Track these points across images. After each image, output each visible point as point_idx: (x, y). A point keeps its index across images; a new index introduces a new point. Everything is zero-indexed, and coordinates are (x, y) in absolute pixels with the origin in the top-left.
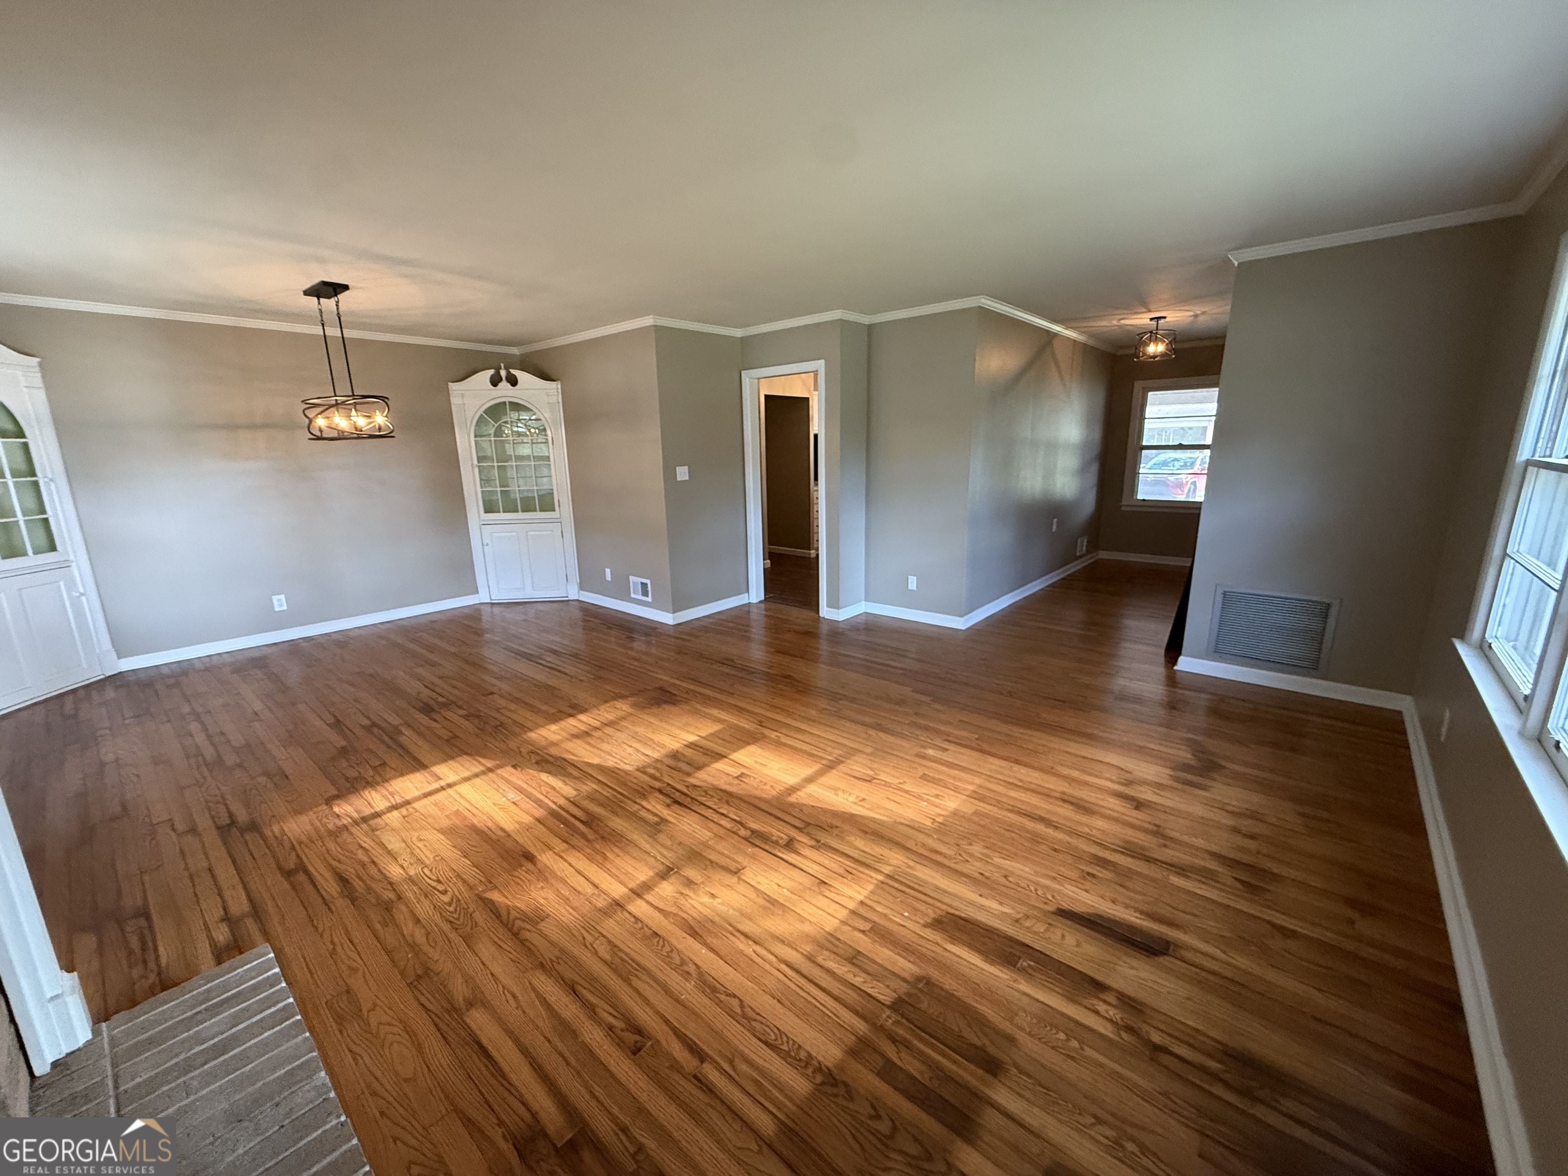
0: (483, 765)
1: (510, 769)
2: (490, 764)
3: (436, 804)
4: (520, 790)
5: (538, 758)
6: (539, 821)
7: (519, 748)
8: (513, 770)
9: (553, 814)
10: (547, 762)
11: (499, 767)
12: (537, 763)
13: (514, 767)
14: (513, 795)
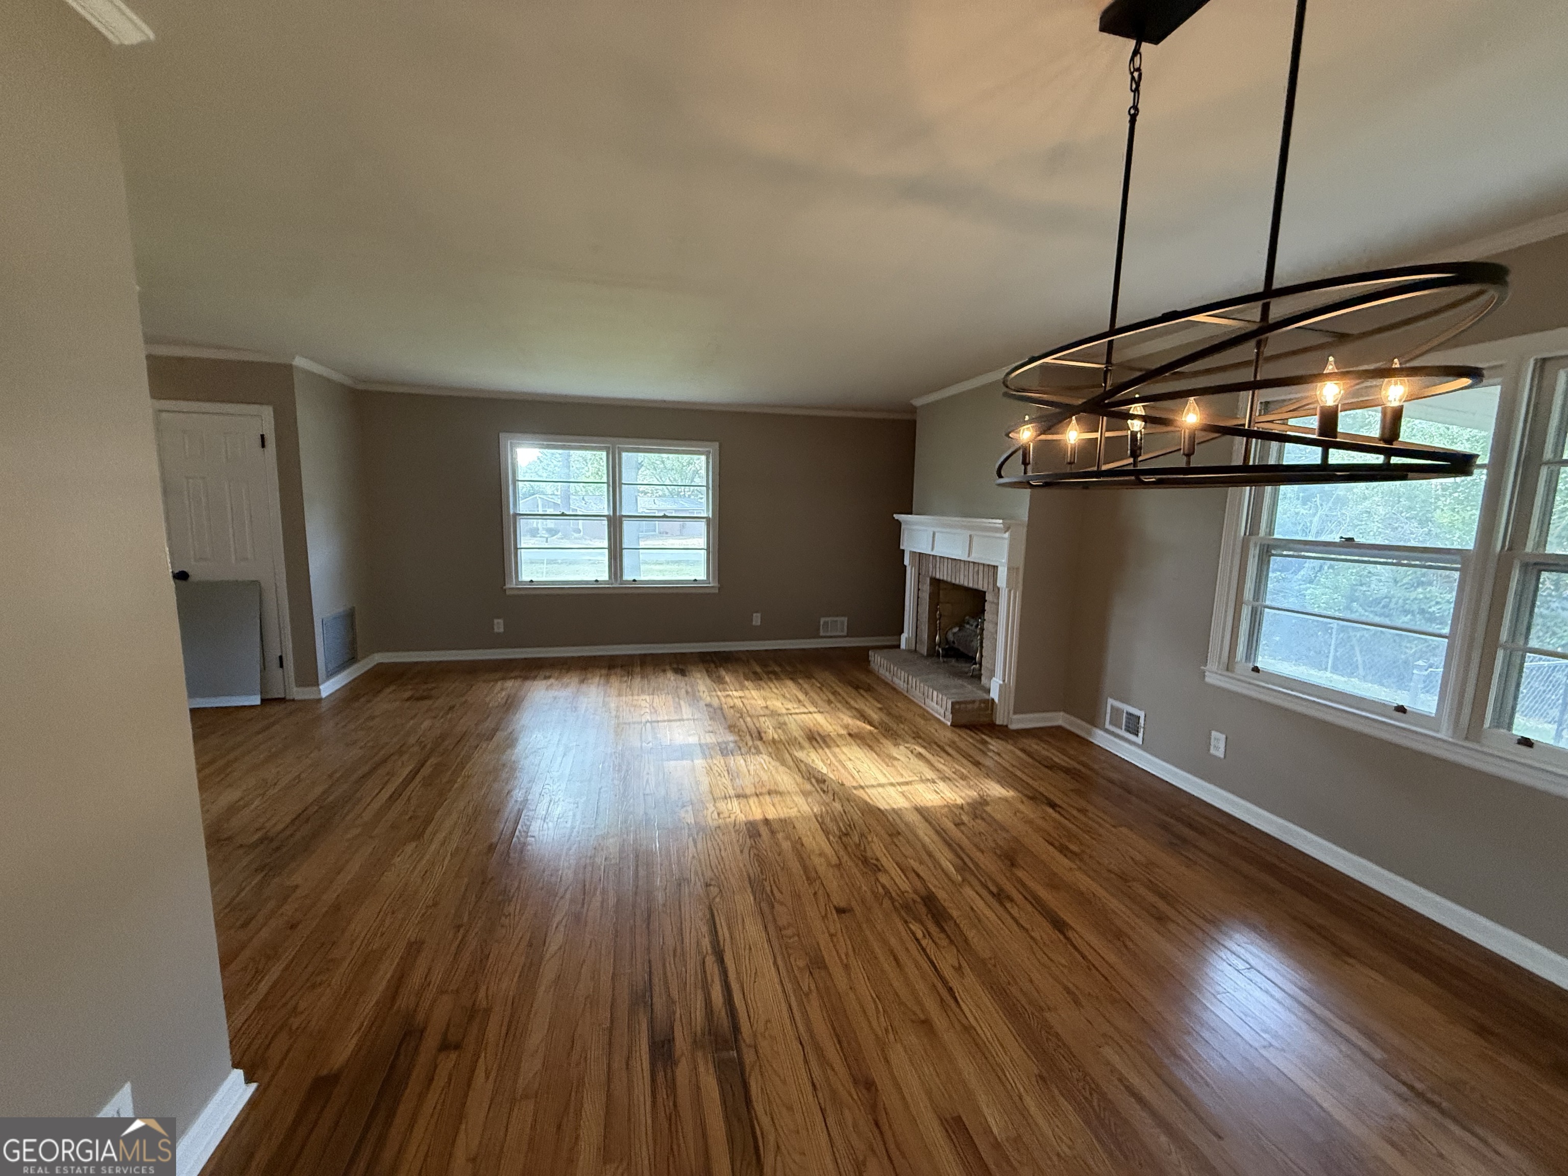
0: (866, 792)
1: (847, 784)
2: (860, 793)
3: (902, 775)
4: (844, 767)
5: (822, 785)
6: (838, 746)
7: (834, 800)
8: (845, 783)
9: (829, 747)
10: (818, 781)
11: (855, 788)
12: (825, 781)
13: (843, 785)
14: (849, 765)
